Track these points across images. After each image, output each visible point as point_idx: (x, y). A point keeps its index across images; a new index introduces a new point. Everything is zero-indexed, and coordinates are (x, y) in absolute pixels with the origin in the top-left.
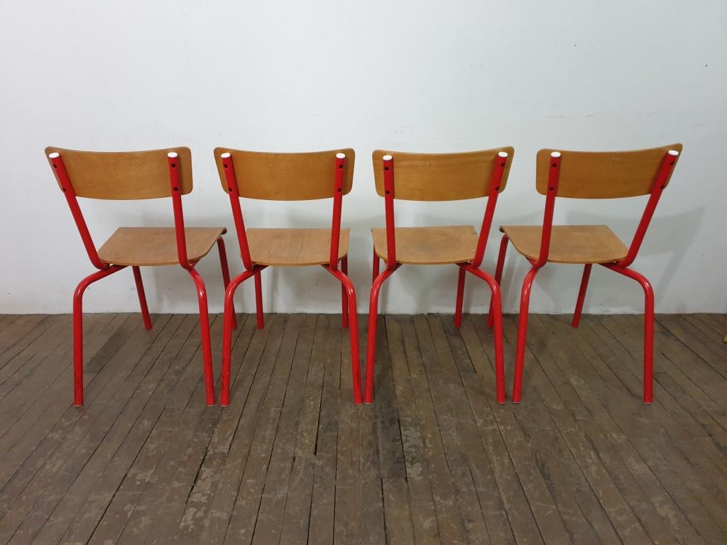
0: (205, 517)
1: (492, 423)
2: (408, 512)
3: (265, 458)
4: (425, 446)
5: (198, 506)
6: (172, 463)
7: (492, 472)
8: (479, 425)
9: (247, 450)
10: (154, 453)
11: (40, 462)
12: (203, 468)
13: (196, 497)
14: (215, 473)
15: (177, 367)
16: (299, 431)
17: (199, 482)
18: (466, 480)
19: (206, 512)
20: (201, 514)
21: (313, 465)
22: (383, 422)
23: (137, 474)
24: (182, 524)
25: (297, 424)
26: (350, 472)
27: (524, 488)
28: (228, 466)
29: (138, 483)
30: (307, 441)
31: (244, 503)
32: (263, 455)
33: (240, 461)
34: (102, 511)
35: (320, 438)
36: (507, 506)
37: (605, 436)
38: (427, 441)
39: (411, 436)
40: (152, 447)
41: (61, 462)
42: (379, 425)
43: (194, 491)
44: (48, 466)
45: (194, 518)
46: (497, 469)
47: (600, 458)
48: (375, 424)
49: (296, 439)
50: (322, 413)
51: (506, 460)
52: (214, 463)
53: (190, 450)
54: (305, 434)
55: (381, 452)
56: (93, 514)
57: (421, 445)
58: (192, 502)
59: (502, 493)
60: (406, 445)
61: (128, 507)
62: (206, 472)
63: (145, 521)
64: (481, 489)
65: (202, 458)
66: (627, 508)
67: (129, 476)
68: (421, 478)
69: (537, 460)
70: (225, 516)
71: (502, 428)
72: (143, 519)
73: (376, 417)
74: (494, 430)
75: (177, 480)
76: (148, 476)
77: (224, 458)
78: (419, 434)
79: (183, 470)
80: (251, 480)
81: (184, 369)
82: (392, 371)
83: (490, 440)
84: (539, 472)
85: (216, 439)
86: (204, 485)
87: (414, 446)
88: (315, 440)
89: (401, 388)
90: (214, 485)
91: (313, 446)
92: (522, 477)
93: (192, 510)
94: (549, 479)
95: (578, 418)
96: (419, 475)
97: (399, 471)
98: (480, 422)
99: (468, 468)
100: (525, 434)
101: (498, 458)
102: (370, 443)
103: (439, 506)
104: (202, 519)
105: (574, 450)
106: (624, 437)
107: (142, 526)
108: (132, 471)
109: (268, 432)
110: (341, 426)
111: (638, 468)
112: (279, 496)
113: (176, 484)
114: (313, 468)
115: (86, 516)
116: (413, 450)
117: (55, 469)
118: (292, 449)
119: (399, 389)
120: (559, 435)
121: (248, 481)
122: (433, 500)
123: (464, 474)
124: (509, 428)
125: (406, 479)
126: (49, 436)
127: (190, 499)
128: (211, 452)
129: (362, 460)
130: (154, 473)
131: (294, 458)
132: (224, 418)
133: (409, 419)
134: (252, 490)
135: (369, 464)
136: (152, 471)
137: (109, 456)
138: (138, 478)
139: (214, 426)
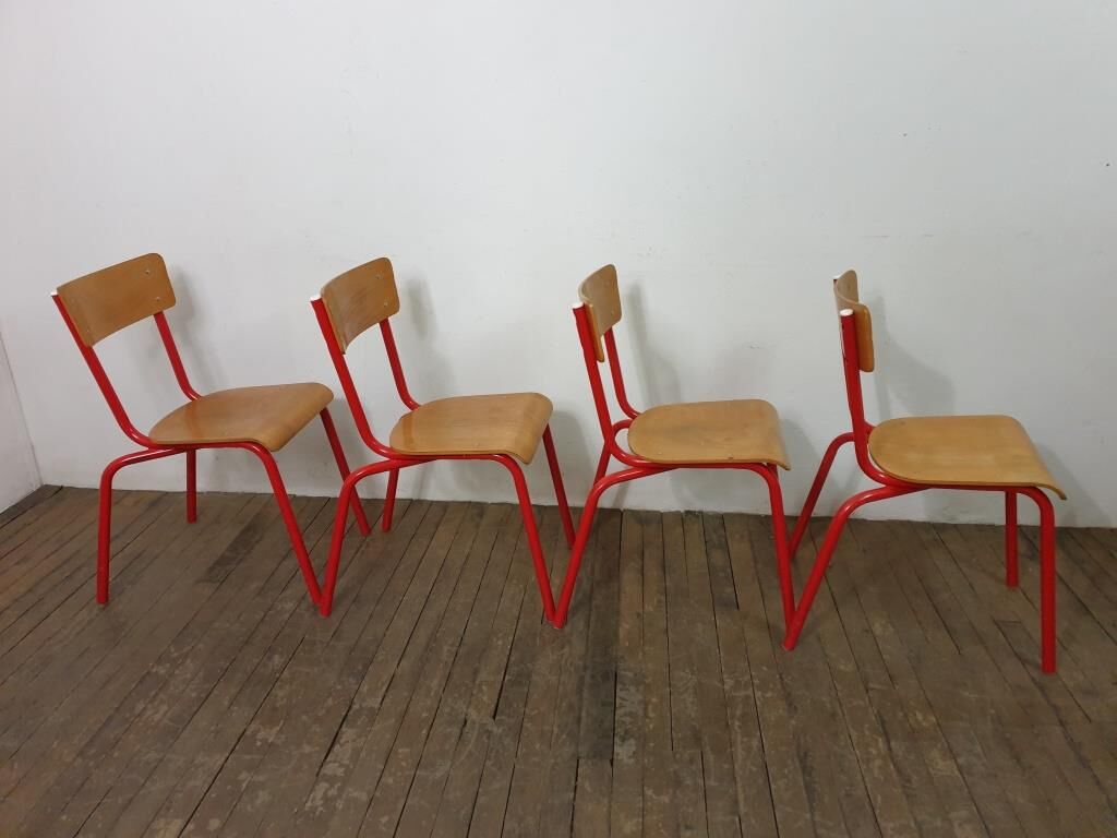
0: (339, 796)
1: (745, 685)
2: (605, 809)
3: (426, 719)
4: (646, 715)
5: (331, 780)
6: (304, 717)
7: (732, 759)
8: (727, 688)
9: (404, 706)
10: (284, 702)
11: (140, 706)
12: (344, 729)
13: (329, 769)
14: (359, 736)
16: (477, 682)
17: (337, 748)
18: (694, 767)
19: (341, 790)
20: (333, 792)
21: (489, 733)
22: (593, 677)
23: (259, 730)
24: (309, 804)
25: (476, 672)
26: (538, 746)
27: (772, 786)
28: (377, 727)
29: (259, 743)
30: (485, 698)
31: (390, 780)
32: (423, 715)
33: (392, 721)
34: (211, 780)
35: (504, 694)
36: (743, 810)
37: (906, 715)
38: (650, 707)
39: (629, 698)
40: (280, 693)
41: (164, 708)
42: (588, 679)
43: (329, 758)
44: (149, 713)
45: (326, 799)
46: (740, 752)
47: (890, 748)
48: (582, 679)
49: (472, 694)
50: (512, 659)
51: (755, 743)
52: (359, 722)
53: (330, 702)
54: (484, 688)
55: (584, 720)
56: (198, 783)
57: (641, 713)
58: (325, 775)
59: (740, 790)
60: (619, 712)
61: (243, 776)
62: (348, 733)
63: (263, 796)
64: (712, 783)
65: (344, 714)
66: (912, 823)
67: (248, 733)
68: (632, 760)
69: (799, 746)
70: (364, 797)
71: (758, 693)
72: (261, 793)
73: (585, 668)
74: (747, 697)
75: (308, 743)
76: (270, 734)
77: (373, 715)
78: (640, 697)
79: (318, 730)
80: (404, 750)
82: (619, 599)
83: (738, 713)
84: (798, 764)
85: (365, 688)
86: (342, 751)
87: (630, 714)
88: (496, 697)
89: (627, 626)
90: (356, 753)
91: (493, 707)
92: (772, 770)
93: (323, 785)
94: (810, 775)
95: (873, 685)
96: (630, 757)
97: (604, 750)
98: (729, 684)
99: (699, 751)
100: (790, 706)
101: (745, 739)
102: (570, 706)
103: (649, 804)
104: (334, 798)
105: (855, 735)
106: (933, 719)
107: (258, 802)
110: (534, 678)
111: (942, 767)
112: (438, 775)
113: (307, 749)
114: (488, 738)
115: (192, 784)
116: (628, 719)
117: (157, 717)
118: (464, 707)
119: (625, 627)
121: (400, 751)
122: (643, 794)
123: (692, 761)
124: (769, 694)
125: (612, 761)
126: (154, 670)
127: (324, 771)
128: (356, 707)
129: (556, 729)
130: (280, 731)
131: (466, 722)
132: (380, 657)
133: (630, 674)
134: (404, 764)
135: (564, 736)
136: (278, 728)
137: (226, 703)
138: (260, 736)
139: (366, 667)
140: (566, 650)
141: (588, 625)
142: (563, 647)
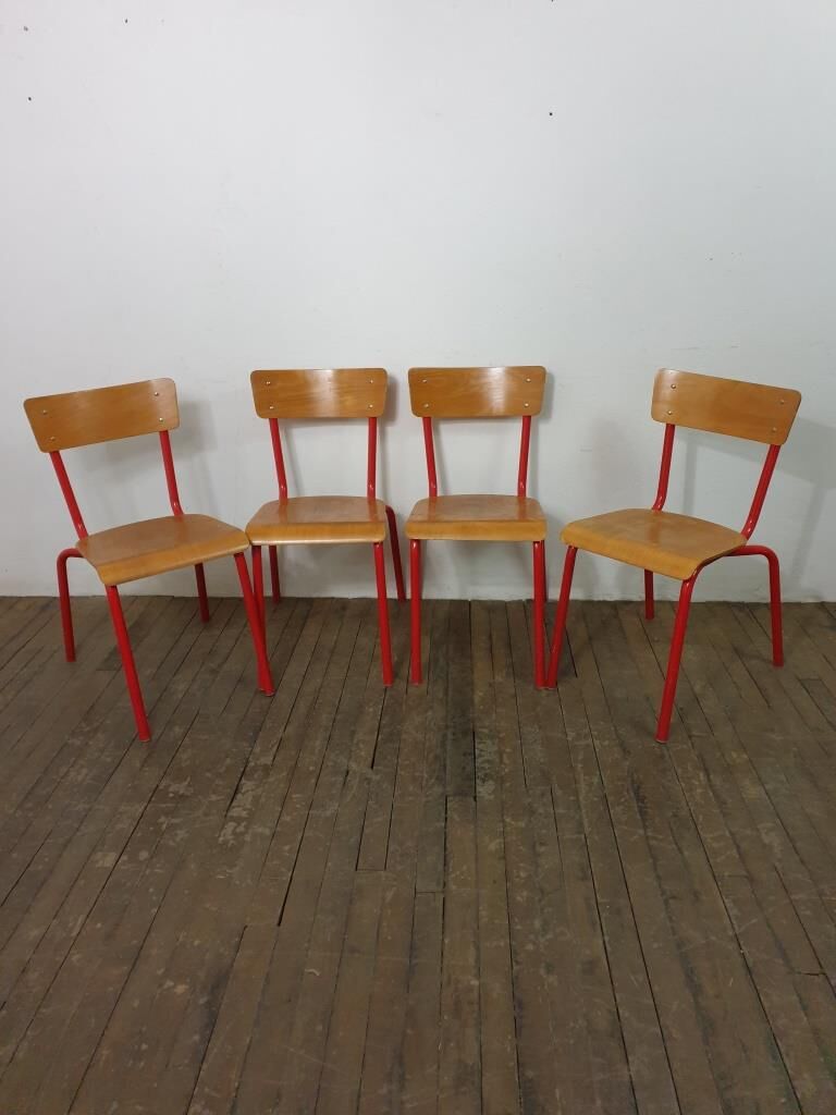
0: (246, 832)
1: (586, 736)
2: (471, 834)
3: (313, 771)
4: (501, 762)
5: (238, 820)
6: (208, 775)
7: (576, 793)
8: (570, 739)
9: (293, 763)
10: (188, 762)
11: (64, 770)
12: (243, 781)
13: (235, 812)
14: (258, 786)
15: (212, 665)
16: (355, 741)
17: (239, 796)
18: (545, 800)
19: (247, 827)
20: (241, 829)
21: (369, 780)
22: (454, 734)
23: (170, 785)
24: (221, 839)
25: (353, 733)
26: (411, 788)
27: (612, 811)
28: (271, 779)
29: (171, 795)
30: (363, 753)
31: (288, 819)
32: (311, 768)
33: (284, 774)
34: (135, 824)
35: (378, 750)
36: (587, 830)
37: (723, 755)
38: (505, 756)
39: (486, 749)
40: (185, 756)
41: (84, 771)
42: (450, 736)
43: (233, 804)
44: (72, 774)
45: (234, 833)
46: (583, 787)
47: (709, 780)
48: (445, 736)
49: (351, 751)
50: (383, 722)
51: (596, 780)
52: (256, 776)
53: (228, 761)
54: (361, 746)
55: (448, 768)
56: (125, 825)
57: (497, 760)
58: (232, 817)
59: (584, 816)
60: (479, 760)
61: (162, 819)
62: (247, 785)
63: (181, 834)
64: (560, 811)
65: (242, 769)
66: (727, 833)
67: (161, 787)
68: (492, 797)
69: (633, 781)
70: (267, 832)
71: (597, 742)
72: (179, 832)
73: (447, 727)
74: (588, 745)
75: (214, 793)
76: (181, 788)
77: (267, 770)
78: (496, 748)
79: (221, 783)
80: (298, 795)
81: (220, 666)
82: (473, 672)
83: (580, 757)
84: (632, 794)
85: (257, 750)
86: (245, 800)
87: (488, 761)
88: (372, 753)
89: (481, 694)
90: (256, 799)
91: (370, 759)
92: (610, 799)
93: (231, 825)
94: (643, 802)
95: (694, 733)
96: (490, 794)
97: (468, 789)
98: (571, 735)
99: (548, 788)
100: (624, 750)
101: (587, 778)
102: (436, 757)
103: (509, 828)
104: (242, 834)
105: (679, 771)
106: (745, 756)
107: (178, 839)
108: (163, 784)
109: (318, 743)
110: (404, 736)
111: (752, 791)
112: (328, 813)
113: (214, 798)
114: (369, 784)
115: (119, 826)
116: (486, 766)
117: (80, 778)
118: (345, 761)
119: (478, 695)
120: (666, 752)
121: (294, 796)
122: (503, 821)
123: (543, 795)
124: (606, 743)
125: (475, 798)
126: (70, 742)
127: (230, 814)
128: (252, 764)
129: (426, 775)
130: (189, 785)
131: (348, 772)
132: (268, 724)
133: (486, 731)
134: (298, 806)
135: (433, 780)
136: (186, 783)
137: (138, 765)
138: (171, 789)
139: (256, 734)
140: (430, 713)
141: (446, 694)
142: (426, 711)
